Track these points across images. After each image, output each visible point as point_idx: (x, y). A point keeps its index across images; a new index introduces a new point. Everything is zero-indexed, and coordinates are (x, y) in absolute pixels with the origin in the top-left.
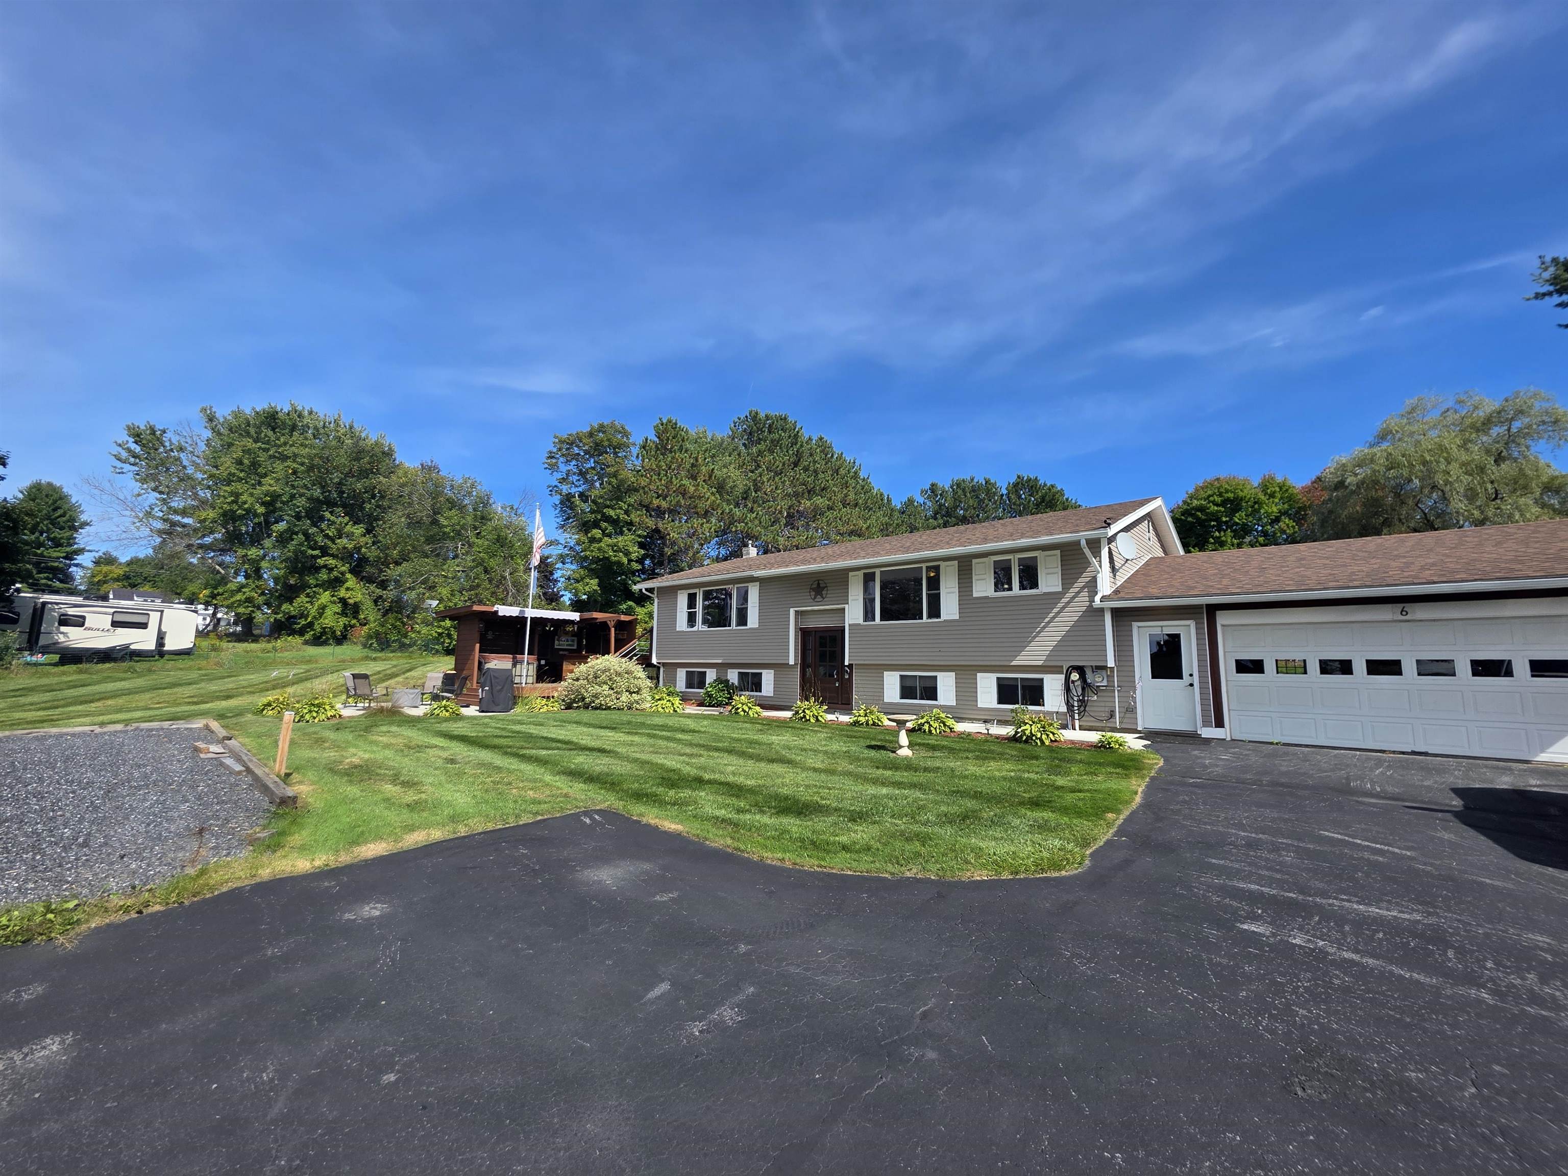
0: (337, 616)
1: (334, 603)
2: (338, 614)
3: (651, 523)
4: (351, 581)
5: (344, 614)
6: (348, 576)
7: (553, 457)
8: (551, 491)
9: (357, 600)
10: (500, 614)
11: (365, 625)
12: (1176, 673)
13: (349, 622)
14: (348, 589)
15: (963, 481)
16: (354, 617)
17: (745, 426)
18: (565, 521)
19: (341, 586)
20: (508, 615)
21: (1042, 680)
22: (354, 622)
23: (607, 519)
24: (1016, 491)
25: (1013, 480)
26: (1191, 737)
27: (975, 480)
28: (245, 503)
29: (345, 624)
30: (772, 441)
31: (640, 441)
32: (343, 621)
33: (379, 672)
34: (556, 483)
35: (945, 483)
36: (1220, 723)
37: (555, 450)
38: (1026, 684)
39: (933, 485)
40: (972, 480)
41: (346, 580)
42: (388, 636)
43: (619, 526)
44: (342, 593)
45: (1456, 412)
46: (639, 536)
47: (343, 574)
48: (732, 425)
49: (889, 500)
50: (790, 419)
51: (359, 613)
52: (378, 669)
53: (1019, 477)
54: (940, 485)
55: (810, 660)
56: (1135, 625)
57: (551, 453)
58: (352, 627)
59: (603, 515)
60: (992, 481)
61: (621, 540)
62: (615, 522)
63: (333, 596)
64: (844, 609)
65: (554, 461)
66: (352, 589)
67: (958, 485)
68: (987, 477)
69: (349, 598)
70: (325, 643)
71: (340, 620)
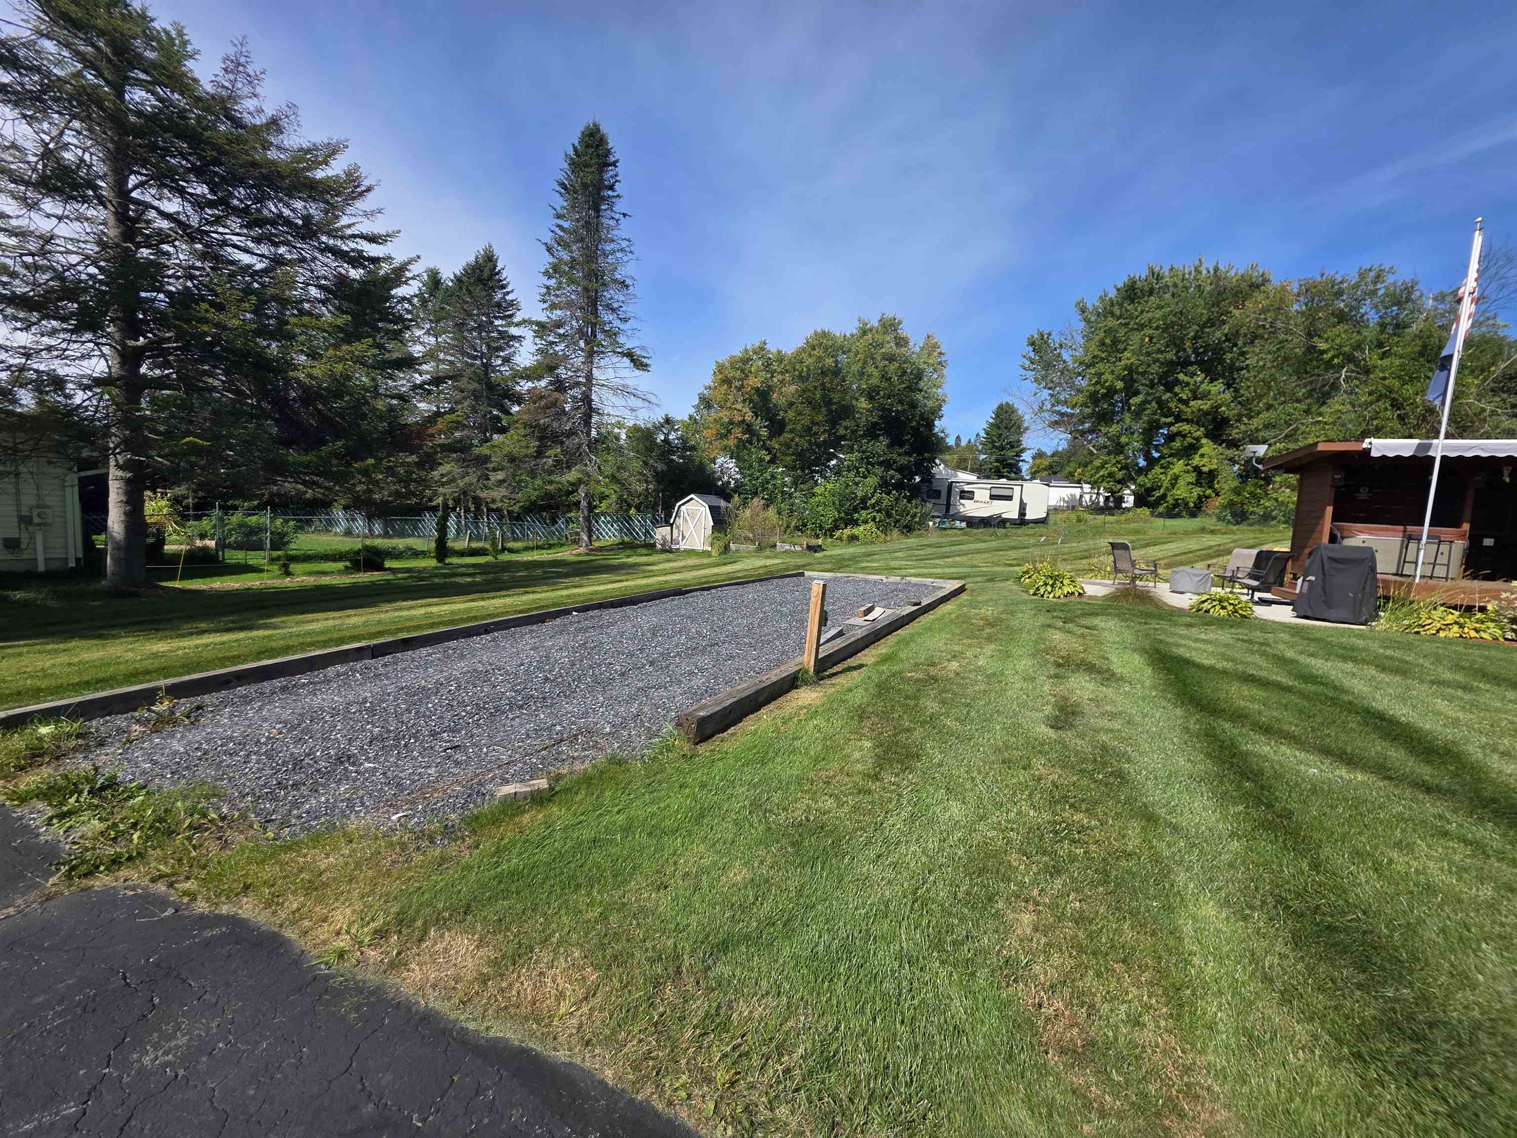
0: (1190, 486)
1: (1188, 472)
2: (1192, 484)
4: (1208, 447)
5: (1198, 483)
6: (1204, 441)
9: (1213, 467)
10: (1374, 454)
11: (1221, 495)
13: (1204, 492)
14: (1202, 456)
16: (1210, 487)
19: (1196, 454)
20: (1391, 455)
22: (1209, 492)
28: (1106, 382)
29: (1199, 494)
32: (1197, 491)
33: (1210, 548)
41: (1201, 446)
42: (1245, 507)
44: (1197, 461)
47: (1198, 439)
51: (1214, 481)
58: (1207, 497)
63: (1187, 465)
66: (1208, 456)
69: (1204, 466)
70: (1178, 516)
71: (1194, 490)
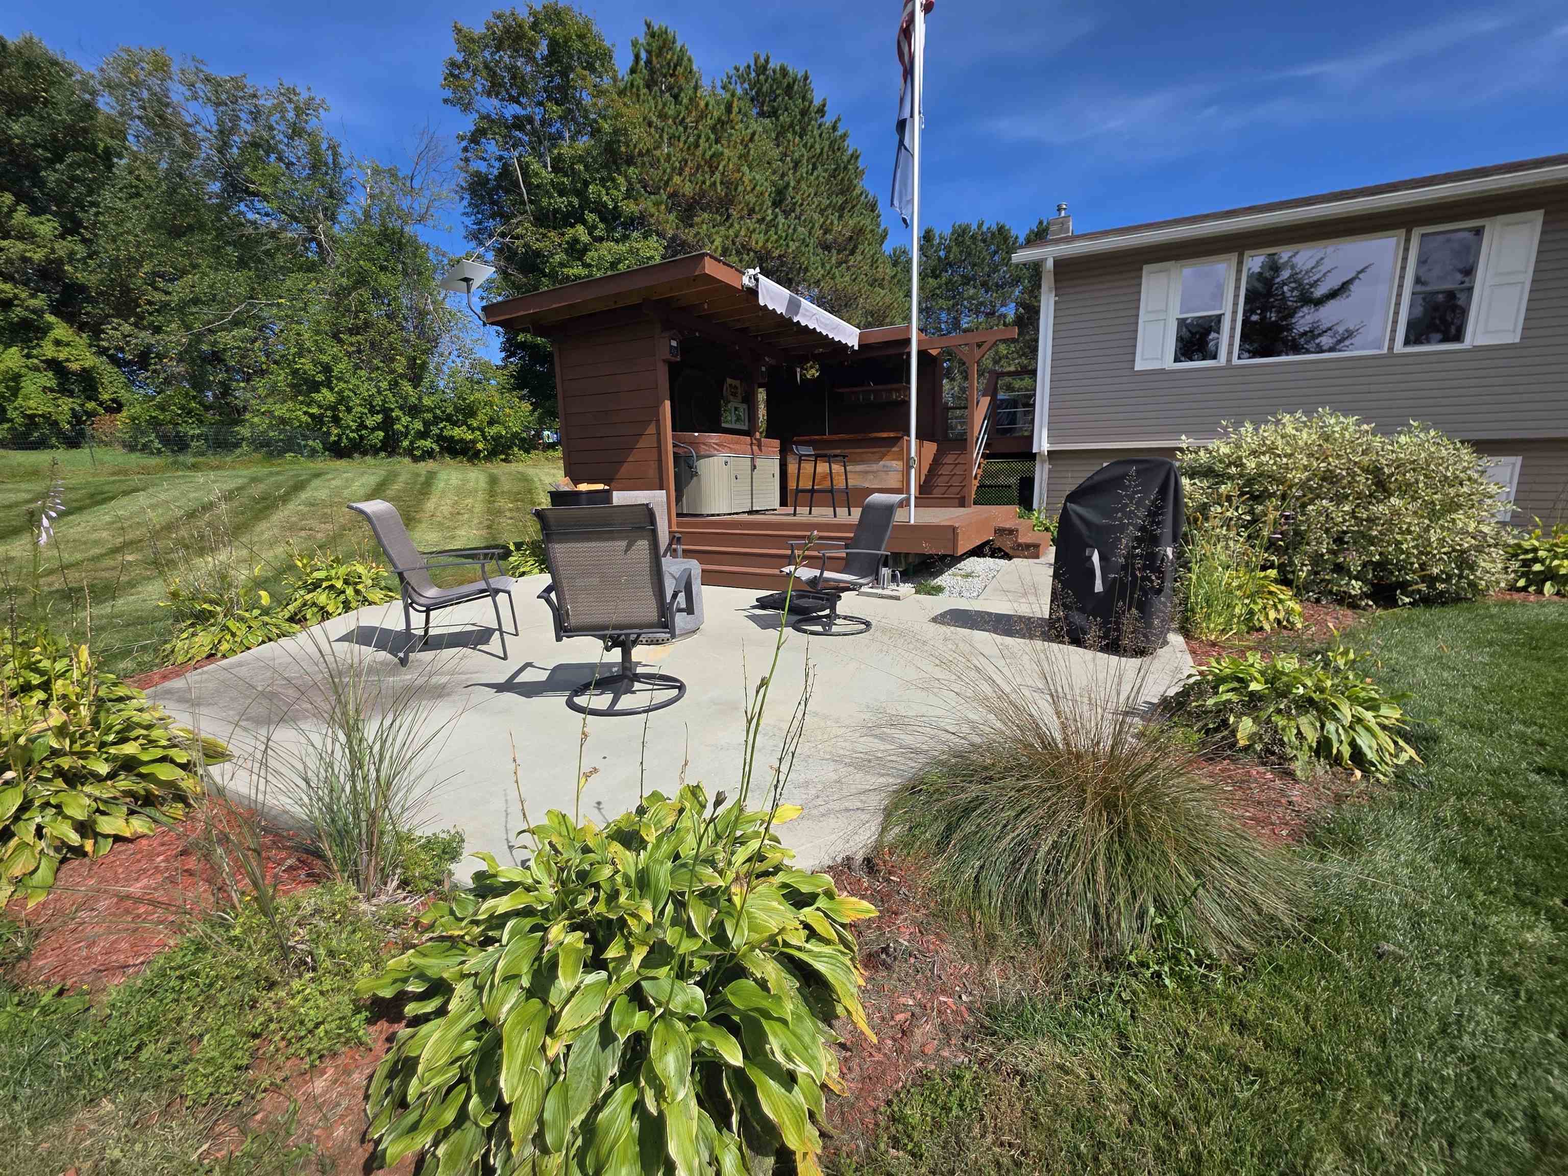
0: (50, 396)
1: (36, 369)
2: (52, 390)
4: (61, 330)
5: (64, 390)
6: (51, 318)
9: (87, 365)
11: (119, 409)
13: (82, 405)
14: (58, 343)
16: (89, 398)
19: (42, 339)
22: (91, 405)
29: (73, 409)
32: (66, 405)
41: (50, 327)
42: (180, 429)
44: (49, 350)
47: (39, 312)
51: (96, 390)
58: (91, 414)
63: (28, 356)
66: (68, 344)
69: (68, 360)
70: (40, 444)
71: (60, 402)
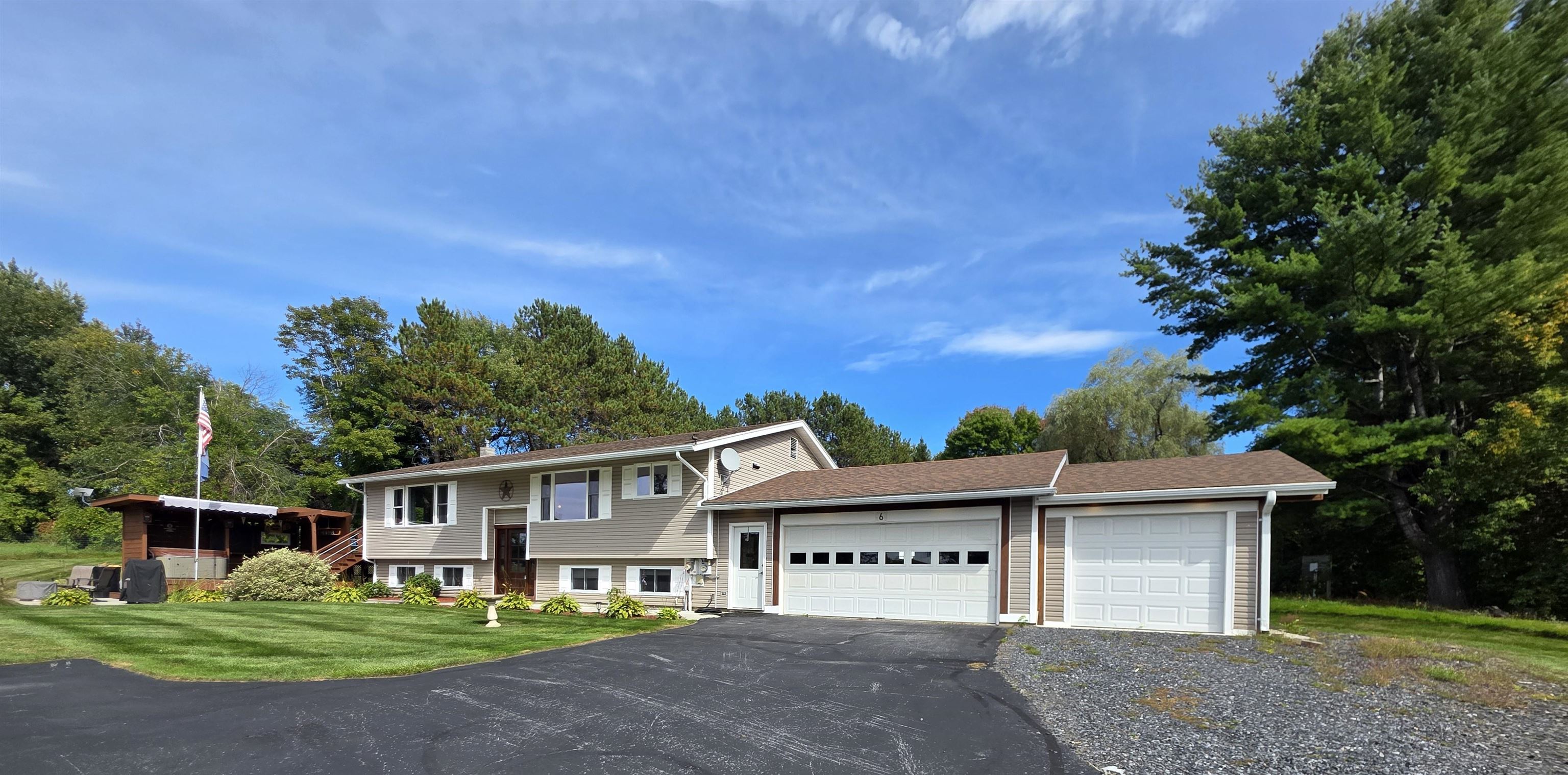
1: (9, 491)
3: (413, 416)
4: (31, 467)
7: (288, 333)
8: (288, 372)
10: (167, 504)
12: (754, 565)
14: (26, 475)
15: (776, 393)
17: (532, 317)
18: (314, 408)
20: (177, 506)
21: (669, 571)
22: (41, 515)
23: (359, 409)
24: (821, 407)
25: (820, 396)
26: (758, 614)
27: (787, 394)
30: (561, 336)
31: (398, 324)
32: (23, 514)
33: (51, 570)
34: (294, 364)
35: (759, 397)
36: (776, 602)
37: (290, 325)
38: (660, 574)
39: (747, 396)
40: (784, 393)
43: (372, 420)
45: (1143, 363)
46: (397, 430)
47: (19, 456)
48: (518, 315)
49: (704, 409)
50: (583, 313)
52: (53, 566)
53: (825, 393)
54: (755, 396)
55: (503, 556)
56: (731, 525)
57: (285, 327)
59: (352, 403)
60: (802, 396)
61: (372, 433)
62: (369, 413)
63: (5, 483)
64: (526, 509)
65: (288, 337)
67: (771, 398)
68: (798, 392)
